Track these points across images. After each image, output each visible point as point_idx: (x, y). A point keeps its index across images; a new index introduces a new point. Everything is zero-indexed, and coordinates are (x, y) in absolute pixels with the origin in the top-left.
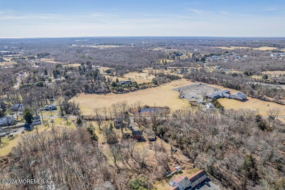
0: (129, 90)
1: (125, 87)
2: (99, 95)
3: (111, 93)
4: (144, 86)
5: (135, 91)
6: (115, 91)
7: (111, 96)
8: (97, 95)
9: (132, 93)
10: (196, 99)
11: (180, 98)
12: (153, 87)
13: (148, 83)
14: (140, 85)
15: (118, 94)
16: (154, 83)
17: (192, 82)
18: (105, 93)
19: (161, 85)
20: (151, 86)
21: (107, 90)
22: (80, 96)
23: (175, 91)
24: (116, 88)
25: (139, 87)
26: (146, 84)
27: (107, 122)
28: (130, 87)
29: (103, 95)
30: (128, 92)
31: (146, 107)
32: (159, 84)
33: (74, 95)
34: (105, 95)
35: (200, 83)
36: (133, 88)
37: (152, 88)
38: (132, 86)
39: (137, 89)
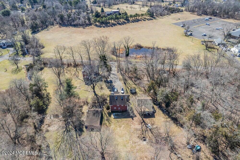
0: (116, 23)
1: (111, 19)
2: (77, 28)
3: (93, 26)
4: (136, 19)
5: (124, 24)
6: (97, 23)
7: (92, 30)
8: (74, 29)
9: (119, 27)
10: (210, 39)
11: (186, 36)
12: (147, 19)
13: (142, 15)
14: (131, 16)
15: (101, 27)
16: (150, 14)
17: (198, 15)
18: (84, 25)
19: (158, 18)
20: (145, 19)
21: (87, 21)
22: (52, 29)
23: (177, 26)
24: (98, 19)
25: (130, 19)
26: (139, 16)
27: (75, 69)
28: (118, 18)
29: (81, 29)
30: (115, 25)
31: (138, 46)
32: (156, 17)
33: (45, 28)
34: (84, 28)
35: (209, 17)
36: (122, 20)
37: (147, 21)
38: (120, 18)
39: (126, 22)
